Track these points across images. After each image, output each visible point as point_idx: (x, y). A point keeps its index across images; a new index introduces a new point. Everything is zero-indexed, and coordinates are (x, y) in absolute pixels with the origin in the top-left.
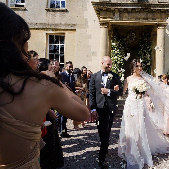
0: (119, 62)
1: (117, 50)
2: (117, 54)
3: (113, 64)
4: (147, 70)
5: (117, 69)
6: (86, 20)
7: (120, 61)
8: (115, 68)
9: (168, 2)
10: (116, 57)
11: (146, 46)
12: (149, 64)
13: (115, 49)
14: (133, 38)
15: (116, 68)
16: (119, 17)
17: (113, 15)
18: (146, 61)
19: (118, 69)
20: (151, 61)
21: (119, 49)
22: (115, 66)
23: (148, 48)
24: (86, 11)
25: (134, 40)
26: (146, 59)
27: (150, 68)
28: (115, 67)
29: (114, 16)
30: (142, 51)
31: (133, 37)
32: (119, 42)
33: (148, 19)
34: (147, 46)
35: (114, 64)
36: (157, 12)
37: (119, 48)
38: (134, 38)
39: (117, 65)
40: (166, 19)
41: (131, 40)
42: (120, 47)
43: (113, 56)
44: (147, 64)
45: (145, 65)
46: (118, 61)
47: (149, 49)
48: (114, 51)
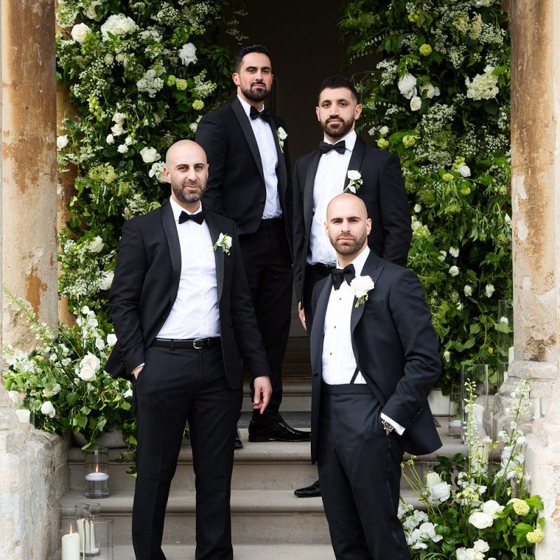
0: (150, 82)
3: (93, 102)
4: (470, 150)
5: (138, 158)
7: (167, 63)
8: (120, 140)
10: (119, 24)
12: (481, 87)
15: (129, 140)
18: (455, 57)
19: (149, 154)
20: (505, 52)
22: (118, 117)
26: (446, 31)
27: (495, 131)
28: (117, 130)
39: (132, 112)
44: (464, 89)
45: (444, 99)
46: (147, 63)
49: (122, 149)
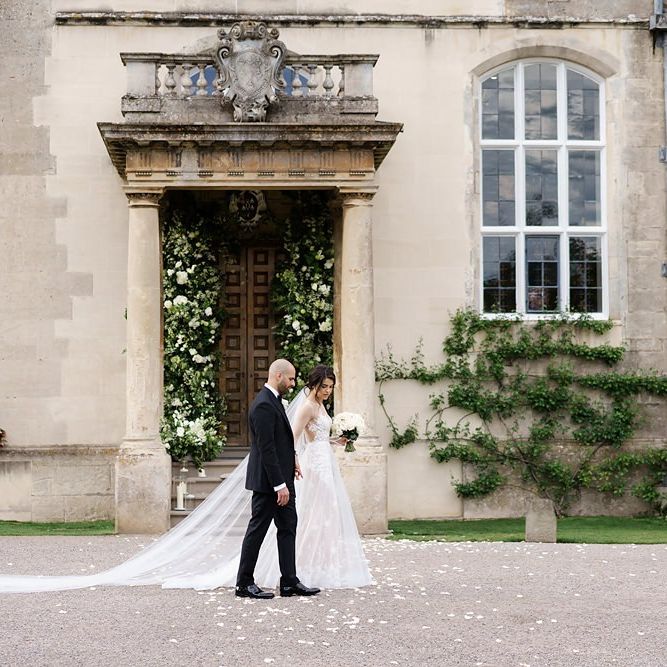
0: (194, 323)
1: (184, 267)
2: (185, 286)
3: (170, 331)
4: (320, 351)
5: (188, 353)
6: (42, 134)
7: (200, 315)
8: (181, 346)
9: (375, 111)
10: (181, 300)
11: (312, 248)
12: (324, 326)
13: (179, 264)
14: (256, 209)
15: (185, 346)
16: (199, 170)
17: (175, 164)
18: (315, 315)
19: (193, 352)
20: (331, 314)
21: (194, 266)
22: (180, 337)
23: (320, 256)
24: (39, 94)
25: (257, 217)
28: (180, 342)
29: (179, 164)
30: (297, 269)
31: (256, 204)
32: (192, 235)
33: (306, 175)
34: (317, 249)
35: (174, 332)
36: (338, 148)
37: (193, 261)
38: (260, 213)
39: (186, 335)
40: (371, 172)
41: (247, 219)
42: (197, 253)
43: (170, 295)
44: (318, 327)
45: (310, 330)
46: (192, 315)
47: (324, 261)
48: (174, 276)
49: (182, 349)
